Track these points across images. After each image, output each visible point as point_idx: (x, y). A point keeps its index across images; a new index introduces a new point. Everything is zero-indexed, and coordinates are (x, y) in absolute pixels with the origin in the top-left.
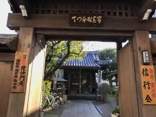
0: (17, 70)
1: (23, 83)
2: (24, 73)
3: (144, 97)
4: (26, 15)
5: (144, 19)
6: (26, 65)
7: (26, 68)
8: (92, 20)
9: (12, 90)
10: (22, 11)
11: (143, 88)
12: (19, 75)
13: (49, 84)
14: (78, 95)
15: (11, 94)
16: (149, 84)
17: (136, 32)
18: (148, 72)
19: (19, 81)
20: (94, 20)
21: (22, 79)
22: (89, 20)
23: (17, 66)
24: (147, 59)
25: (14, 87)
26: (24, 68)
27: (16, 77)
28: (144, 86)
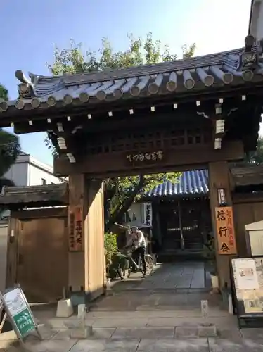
0: (72, 227)
1: (81, 240)
2: (80, 229)
3: (220, 246)
4: (75, 161)
5: (216, 147)
6: (81, 220)
7: (82, 223)
8: (151, 156)
9: (71, 249)
10: (70, 158)
11: (219, 235)
12: (75, 231)
13: (114, 237)
14: (179, 252)
15: (70, 254)
16: (225, 230)
17: (210, 164)
18: (225, 216)
19: (76, 239)
20: (154, 156)
21: (79, 236)
22: (148, 157)
23: (72, 222)
24: (223, 199)
25: (72, 246)
26: (79, 223)
27: (72, 234)
28: (220, 233)
